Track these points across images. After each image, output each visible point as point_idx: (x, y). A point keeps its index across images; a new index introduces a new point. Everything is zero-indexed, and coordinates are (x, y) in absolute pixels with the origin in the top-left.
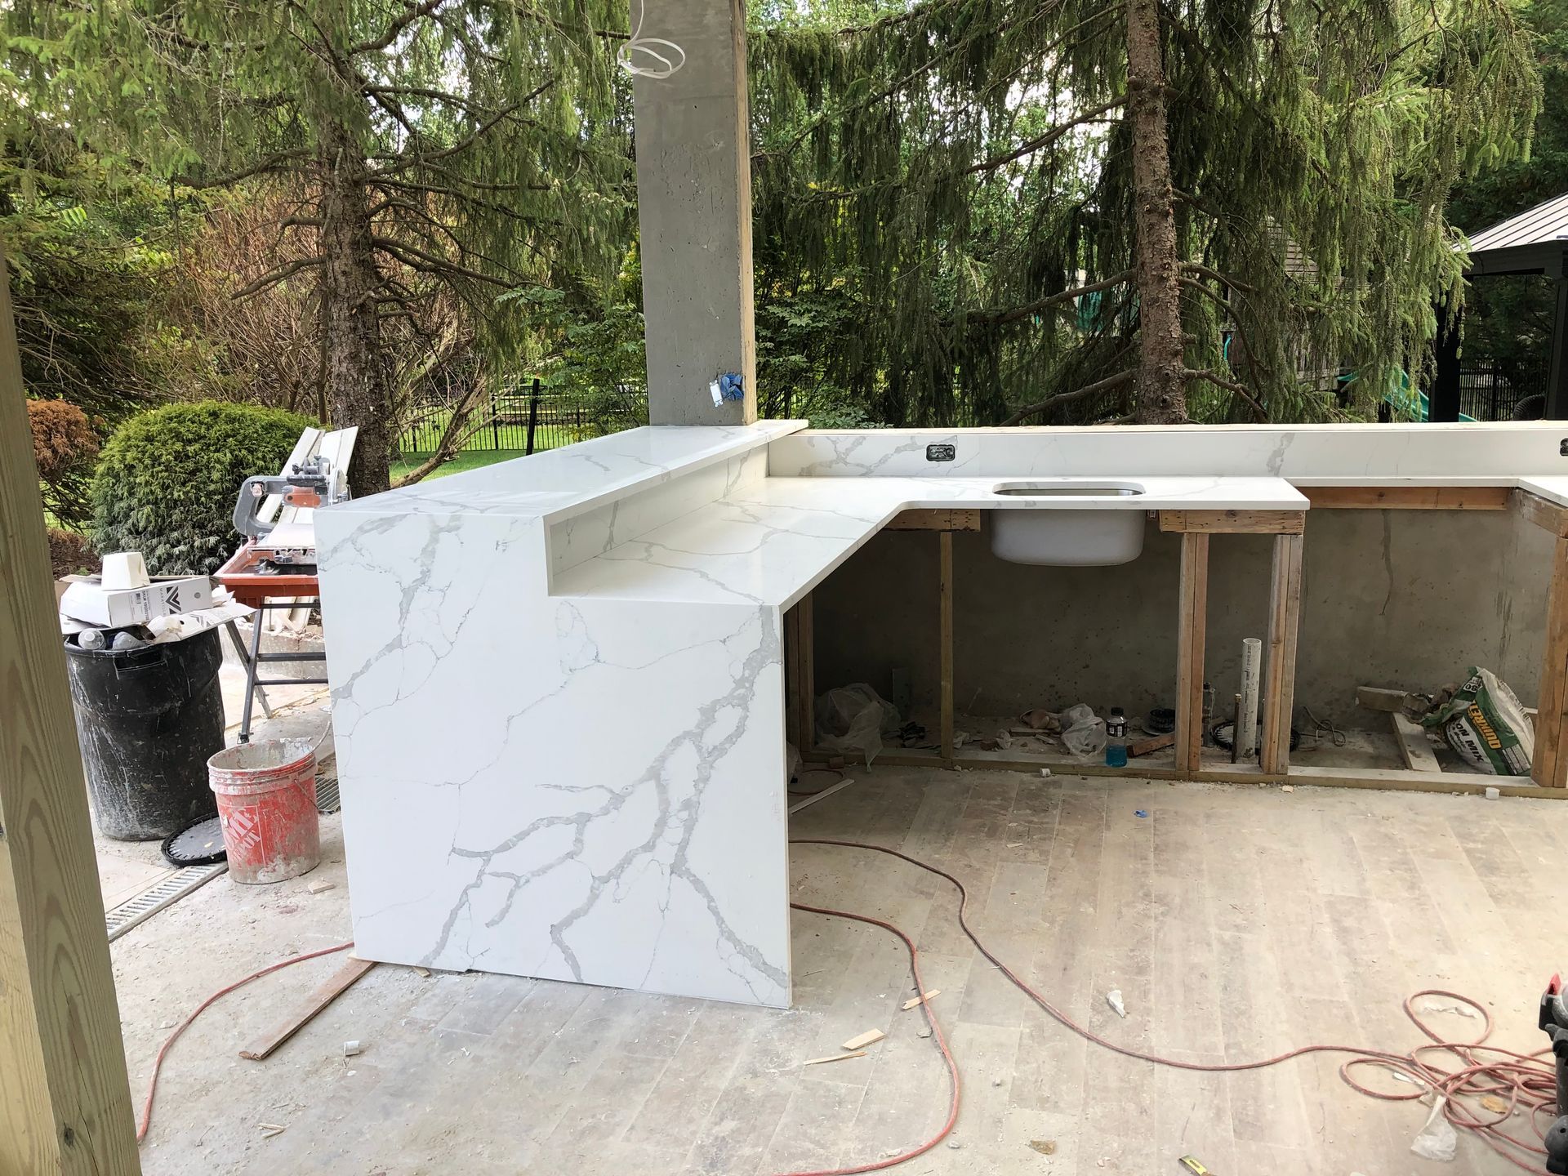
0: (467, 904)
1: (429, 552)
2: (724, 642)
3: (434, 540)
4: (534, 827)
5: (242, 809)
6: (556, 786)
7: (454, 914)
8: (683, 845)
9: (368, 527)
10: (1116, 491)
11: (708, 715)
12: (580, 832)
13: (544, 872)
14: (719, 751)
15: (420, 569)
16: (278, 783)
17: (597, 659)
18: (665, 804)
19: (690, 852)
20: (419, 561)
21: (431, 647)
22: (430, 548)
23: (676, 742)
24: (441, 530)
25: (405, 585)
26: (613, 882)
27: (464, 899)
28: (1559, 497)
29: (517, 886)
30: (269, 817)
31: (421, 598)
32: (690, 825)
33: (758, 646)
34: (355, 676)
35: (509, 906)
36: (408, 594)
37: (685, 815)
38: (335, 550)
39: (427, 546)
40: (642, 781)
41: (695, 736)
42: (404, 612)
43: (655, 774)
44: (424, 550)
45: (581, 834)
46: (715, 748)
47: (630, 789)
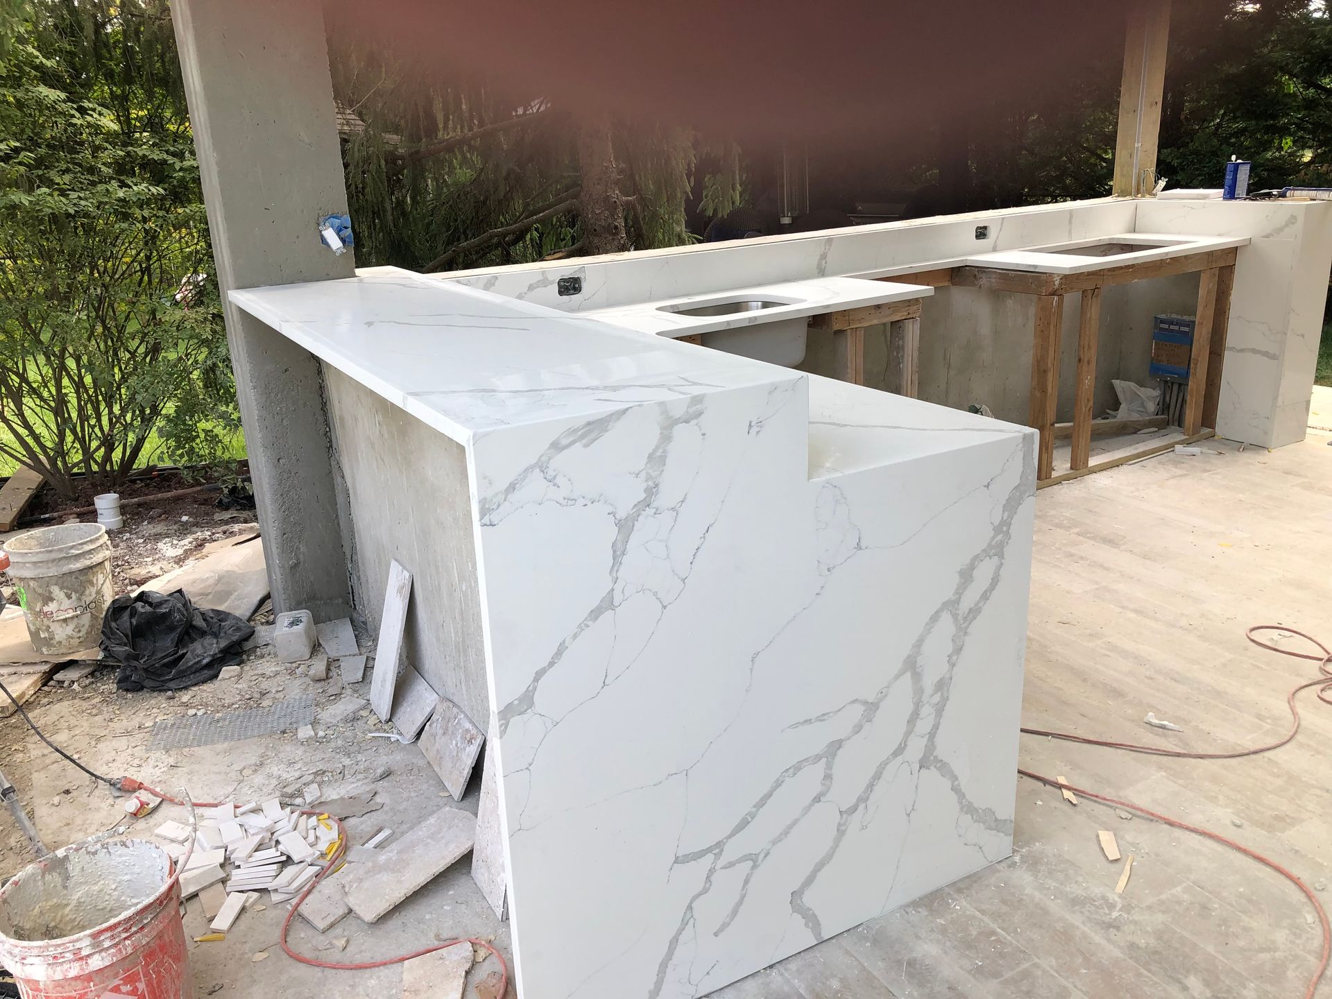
0: (692, 921)
1: (657, 459)
2: (987, 486)
3: (666, 437)
4: (778, 784)
5: (117, 982)
6: (806, 721)
7: (674, 943)
8: (932, 735)
9: (564, 442)
10: (735, 307)
11: (966, 576)
12: (829, 766)
13: (788, 833)
14: (974, 612)
15: (644, 486)
16: (165, 913)
17: (859, 547)
18: (919, 691)
19: (939, 740)
20: (643, 475)
21: (655, 594)
22: (659, 453)
23: (935, 618)
24: (677, 421)
25: (621, 514)
26: (862, 806)
27: (688, 916)
28: (1036, 266)
29: (755, 867)
30: (158, 973)
31: (646, 526)
32: (940, 710)
33: (1017, 482)
34: (539, 675)
35: (743, 897)
36: (625, 526)
37: (937, 698)
38: (512, 487)
39: (655, 451)
40: (897, 677)
41: (951, 605)
42: (618, 553)
43: (911, 666)
44: (651, 457)
45: (831, 768)
46: (971, 609)
47: (884, 691)
